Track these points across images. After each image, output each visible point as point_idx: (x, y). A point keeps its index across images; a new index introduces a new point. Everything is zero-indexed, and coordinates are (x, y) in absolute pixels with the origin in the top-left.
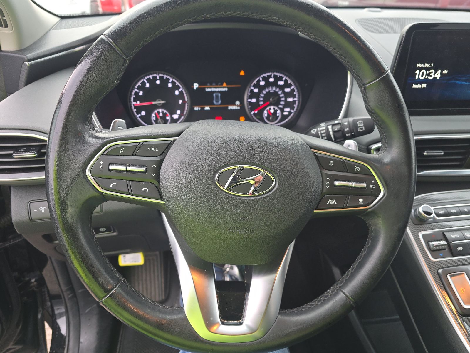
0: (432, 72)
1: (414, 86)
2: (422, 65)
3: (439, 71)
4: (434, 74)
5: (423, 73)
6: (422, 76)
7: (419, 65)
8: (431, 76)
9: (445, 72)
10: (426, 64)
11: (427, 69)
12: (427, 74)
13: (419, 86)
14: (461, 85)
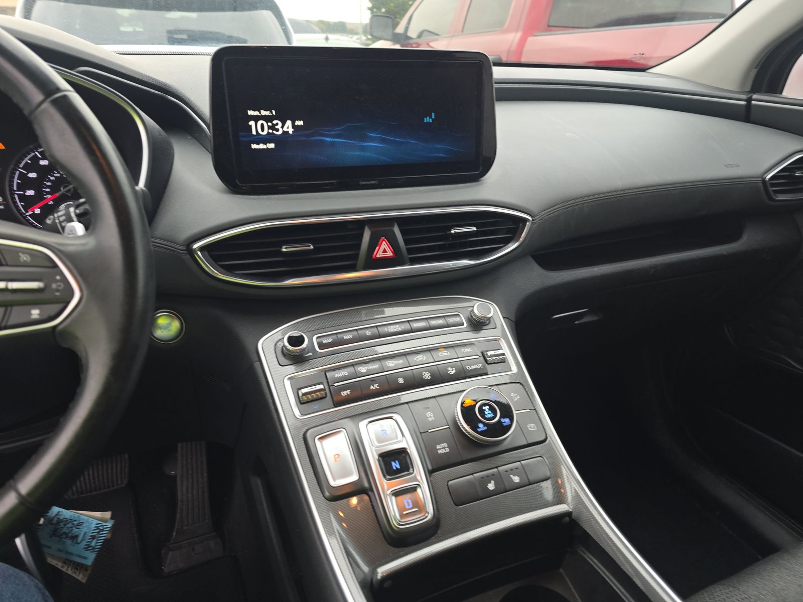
0: (277, 124)
1: (254, 146)
2: (257, 113)
3: (289, 123)
4: (282, 127)
5: (262, 125)
6: (263, 130)
7: (250, 113)
8: (277, 130)
9: (299, 123)
10: (262, 111)
11: (267, 119)
12: (269, 128)
13: (262, 146)
14: (332, 143)
